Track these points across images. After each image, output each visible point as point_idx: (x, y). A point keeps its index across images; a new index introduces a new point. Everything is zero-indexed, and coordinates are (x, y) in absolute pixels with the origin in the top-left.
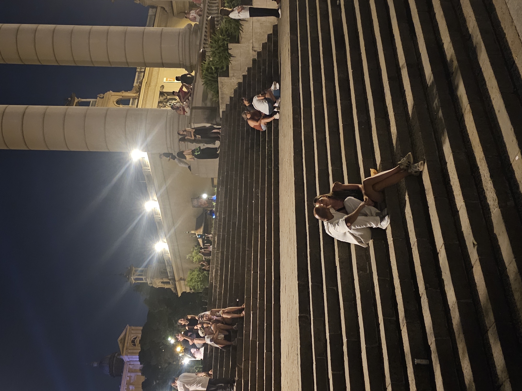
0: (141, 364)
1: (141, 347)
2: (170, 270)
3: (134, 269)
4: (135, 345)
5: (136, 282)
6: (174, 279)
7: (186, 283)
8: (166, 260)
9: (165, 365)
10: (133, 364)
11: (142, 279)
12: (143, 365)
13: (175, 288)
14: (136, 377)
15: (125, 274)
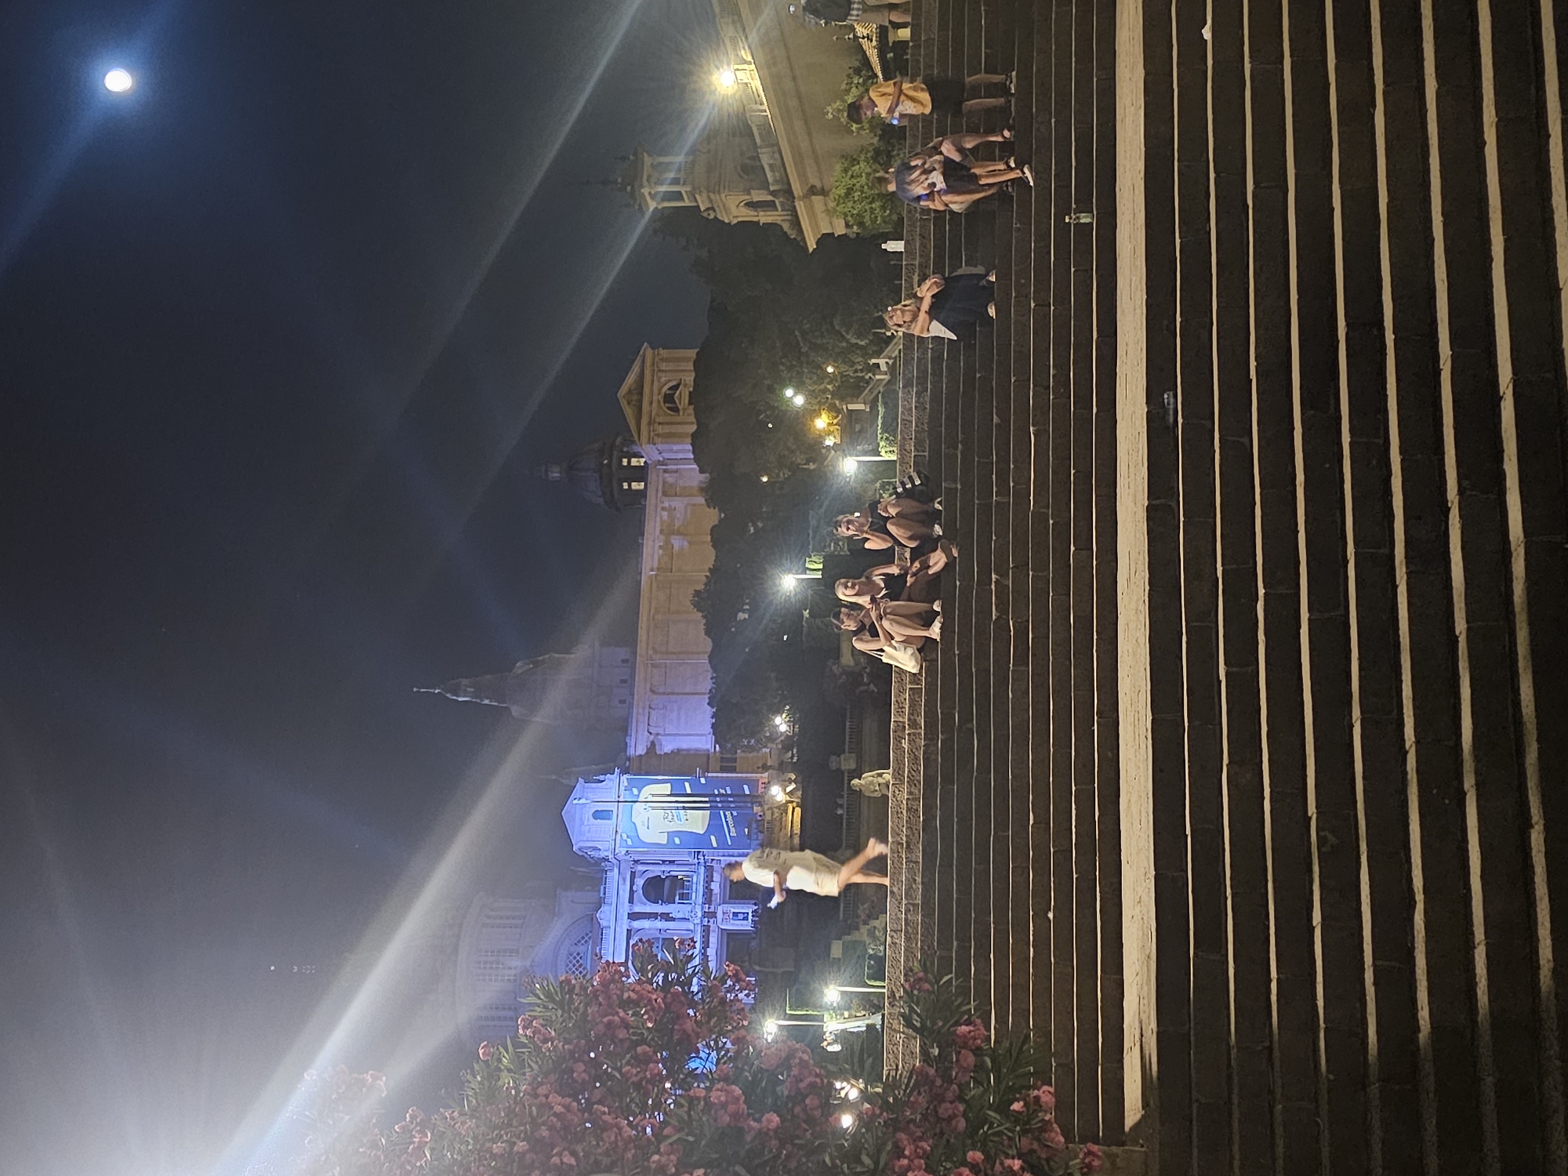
0: (702, 471)
1: (696, 417)
2: (772, 162)
3: (648, 160)
4: (676, 410)
5: (660, 207)
6: (788, 192)
7: (832, 204)
8: (759, 127)
9: (781, 475)
10: (676, 471)
11: (678, 196)
12: (708, 475)
13: (796, 223)
14: (689, 512)
15: (619, 180)
